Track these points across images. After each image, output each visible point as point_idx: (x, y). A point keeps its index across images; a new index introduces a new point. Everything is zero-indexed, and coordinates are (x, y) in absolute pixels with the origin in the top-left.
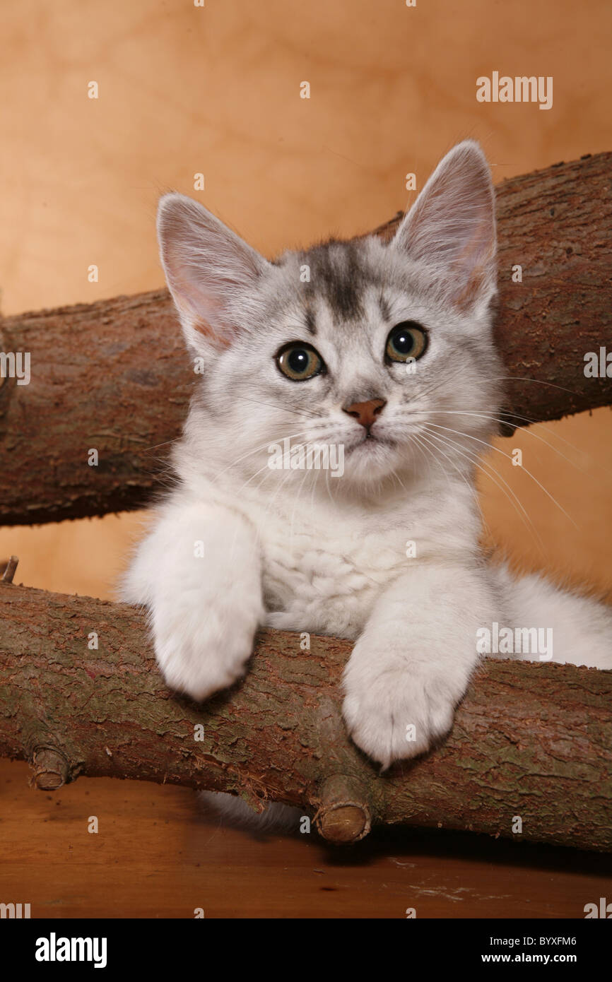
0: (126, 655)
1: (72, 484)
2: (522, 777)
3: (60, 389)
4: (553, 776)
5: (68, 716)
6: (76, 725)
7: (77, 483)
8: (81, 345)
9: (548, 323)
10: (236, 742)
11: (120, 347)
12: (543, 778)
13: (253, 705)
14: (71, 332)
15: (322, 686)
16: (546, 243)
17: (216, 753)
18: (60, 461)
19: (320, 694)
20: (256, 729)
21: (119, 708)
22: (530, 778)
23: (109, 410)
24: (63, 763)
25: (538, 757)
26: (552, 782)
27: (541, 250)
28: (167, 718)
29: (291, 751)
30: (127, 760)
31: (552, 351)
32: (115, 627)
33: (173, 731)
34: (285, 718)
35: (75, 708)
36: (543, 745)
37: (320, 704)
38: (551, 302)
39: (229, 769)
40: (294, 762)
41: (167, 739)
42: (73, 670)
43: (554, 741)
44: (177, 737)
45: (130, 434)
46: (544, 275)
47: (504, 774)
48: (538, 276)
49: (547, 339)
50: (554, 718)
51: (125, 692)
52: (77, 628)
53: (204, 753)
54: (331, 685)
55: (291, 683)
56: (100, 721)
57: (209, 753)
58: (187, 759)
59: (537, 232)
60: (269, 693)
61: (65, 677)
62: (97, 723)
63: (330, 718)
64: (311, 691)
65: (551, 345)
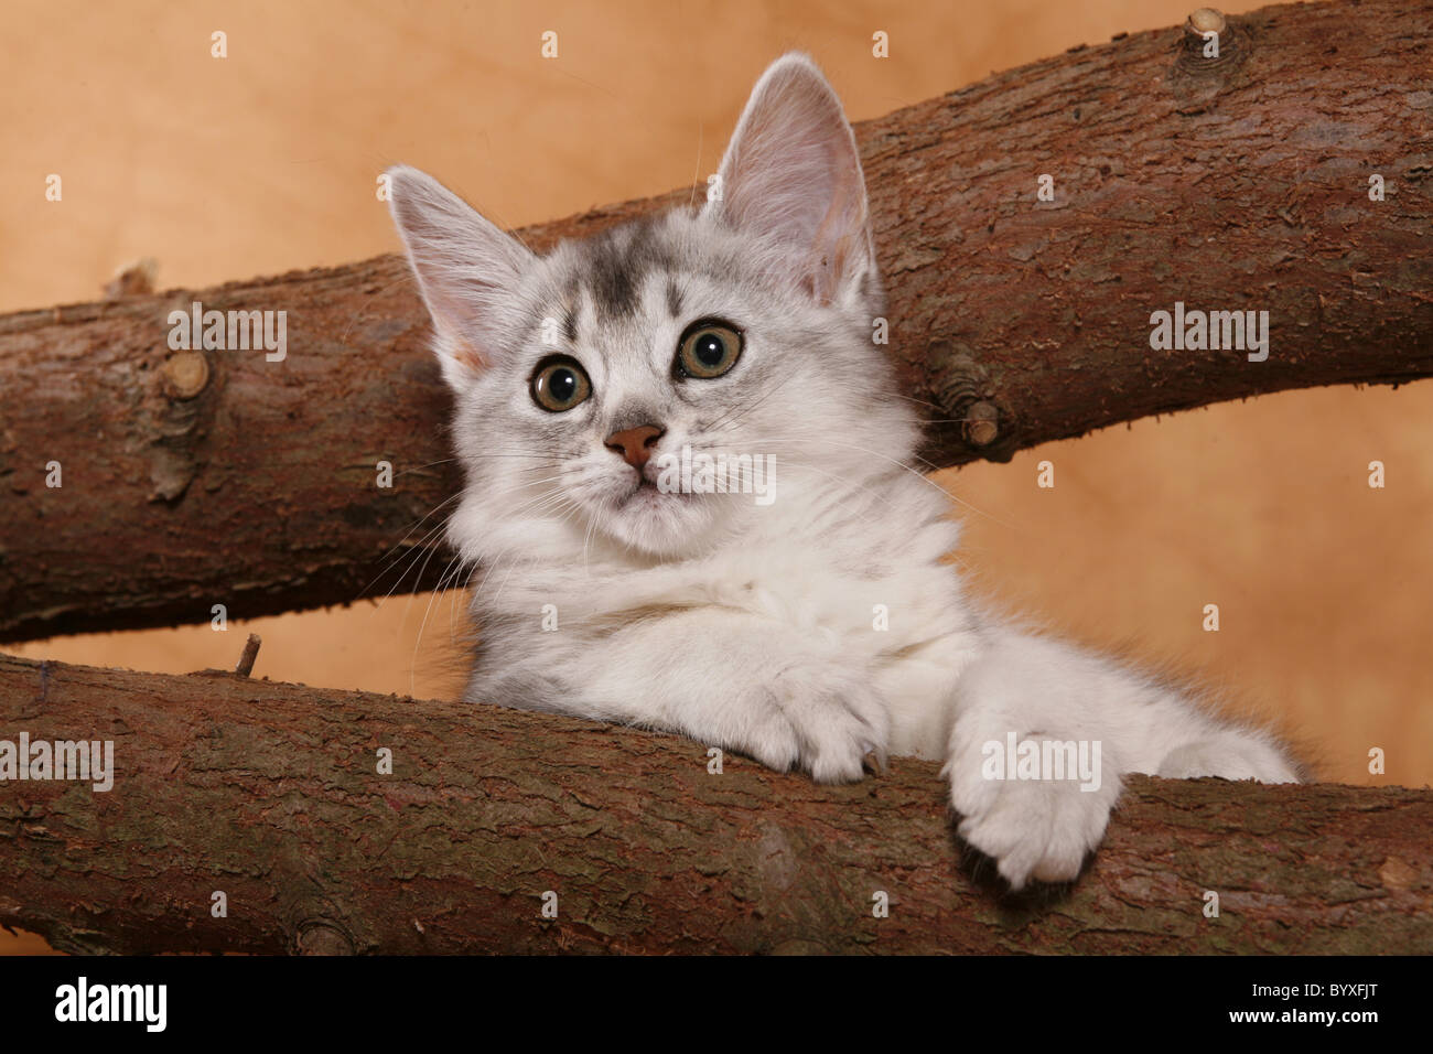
0: (449, 774)
1: (311, 546)
2: (1076, 935)
3: (297, 393)
4: (1124, 931)
5: (355, 871)
6: (368, 884)
7: (319, 544)
8: (331, 325)
9: (1073, 279)
10: (628, 900)
11: (395, 328)
12: (1109, 935)
13: (656, 841)
14: (314, 306)
15: (763, 809)
16: (1068, 160)
17: (594, 920)
18: (294, 509)
19: (761, 821)
20: (661, 879)
21: (439, 855)
22: (1089, 935)
23: (376, 425)
24: (346, 946)
25: (1101, 903)
26: (1123, 940)
27: (1062, 170)
28: (517, 868)
29: (714, 909)
30: (448, 941)
31: (1079, 324)
32: (428, 733)
33: (525, 887)
34: (707, 859)
35: (368, 858)
36: (1108, 884)
37: (761, 835)
38: (1078, 247)
39: (612, 947)
40: (721, 925)
41: (514, 902)
42: (364, 798)
43: (1124, 879)
44: (532, 898)
45: (411, 463)
46: (1067, 208)
47: (1048, 931)
48: (1058, 209)
49: (1071, 305)
50: (1123, 845)
51: (450, 829)
52: (367, 734)
53: (574, 920)
54: (777, 806)
55: (715, 805)
56: (409, 876)
57: (583, 921)
58: (545, 932)
59: (1055, 143)
60: (681, 822)
61: (352, 810)
62: (403, 880)
63: (780, 855)
64: (747, 816)
65: (1077, 315)
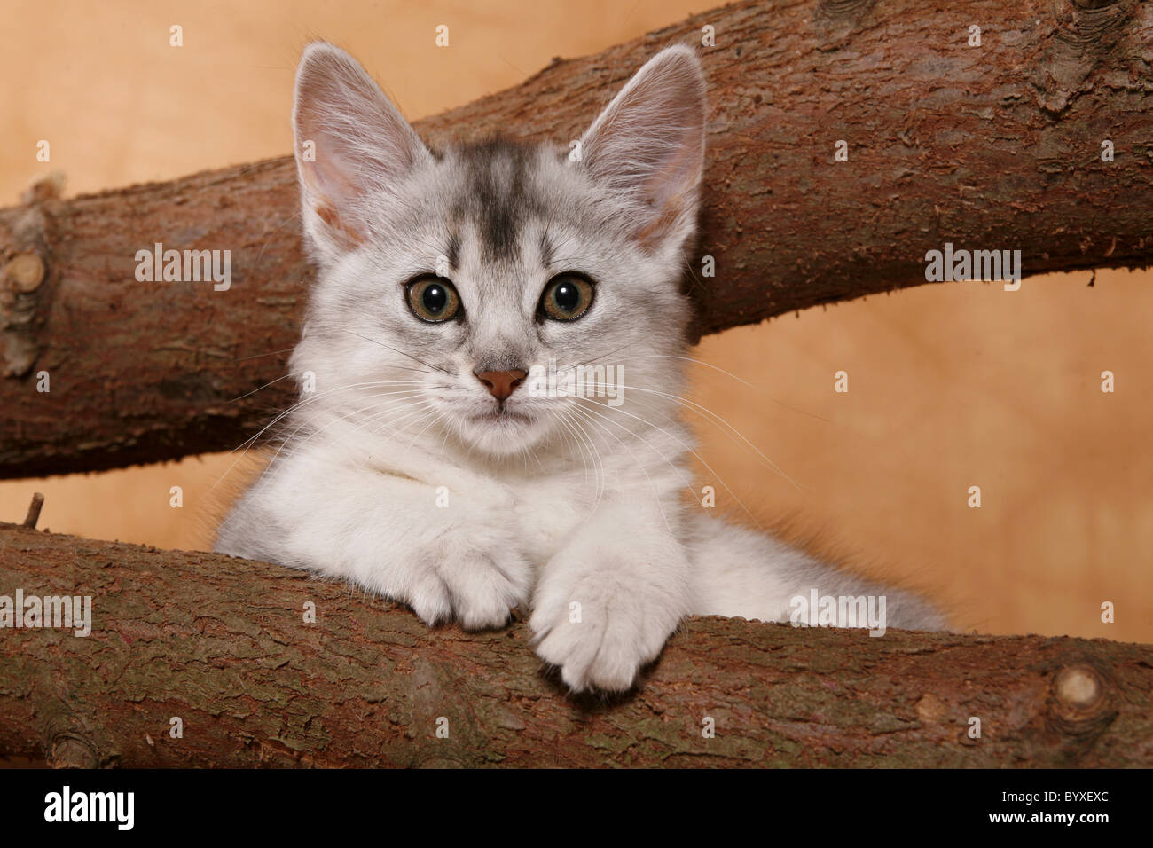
0: (173, 613)
1: (136, 413)
2: (668, 757)
3: (117, 288)
4: (706, 754)
5: (96, 694)
6: (107, 705)
7: (142, 411)
8: (146, 231)
9: (733, 193)
10: (310, 721)
11: (195, 233)
12: (694, 757)
13: (332, 673)
14: (134, 215)
15: (419, 647)
16: (729, 91)
17: (286, 737)
18: (119, 383)
19: (415, 656)
20: (336, 704)
21: (162, 681)
22: (678, 757)
23: (181, 314)
24: (91, 756)
25: (688, 730)
26: (705, 762)
27: (723, 100)
28: (223, 693)
29: (377, 730)
30: (175, 753)
31: (740, 230)
32: (160, 579)
33: (230, 709)
34: (371, 688)
35: (106, 682)
36: (694, 715)
37: (415, 669)
38: (736, 165)
39: (302, 759)
40: (382, 744)
41: (223, 721)
42: (104, 634)
43: (708, 710)
44: (236, 718)
45: (208, 346)
46: (727, 131)
47: (645, 753)
48: (720, 133)
49: (733, 214)
50: (709, 681)
51: (169, 660)
52: (111, 580)
53: (271, 738)
54: (431, 645)
55: (380, 643)
56: (138, 699)
57: (276, 738)
58: (250, 746)
59: (719, 77)
60: (352, 657)
61: (93, 643)
62: (134, 702)
63: (428, 686)
64: (404, 653)
65: (737, 223)
